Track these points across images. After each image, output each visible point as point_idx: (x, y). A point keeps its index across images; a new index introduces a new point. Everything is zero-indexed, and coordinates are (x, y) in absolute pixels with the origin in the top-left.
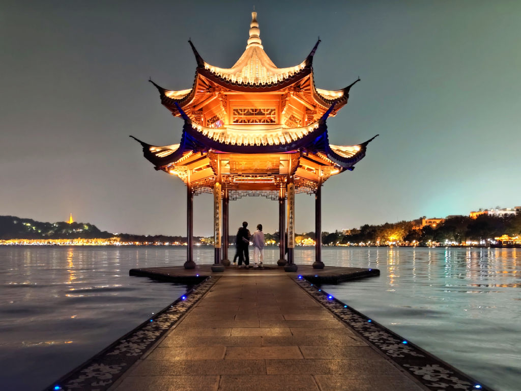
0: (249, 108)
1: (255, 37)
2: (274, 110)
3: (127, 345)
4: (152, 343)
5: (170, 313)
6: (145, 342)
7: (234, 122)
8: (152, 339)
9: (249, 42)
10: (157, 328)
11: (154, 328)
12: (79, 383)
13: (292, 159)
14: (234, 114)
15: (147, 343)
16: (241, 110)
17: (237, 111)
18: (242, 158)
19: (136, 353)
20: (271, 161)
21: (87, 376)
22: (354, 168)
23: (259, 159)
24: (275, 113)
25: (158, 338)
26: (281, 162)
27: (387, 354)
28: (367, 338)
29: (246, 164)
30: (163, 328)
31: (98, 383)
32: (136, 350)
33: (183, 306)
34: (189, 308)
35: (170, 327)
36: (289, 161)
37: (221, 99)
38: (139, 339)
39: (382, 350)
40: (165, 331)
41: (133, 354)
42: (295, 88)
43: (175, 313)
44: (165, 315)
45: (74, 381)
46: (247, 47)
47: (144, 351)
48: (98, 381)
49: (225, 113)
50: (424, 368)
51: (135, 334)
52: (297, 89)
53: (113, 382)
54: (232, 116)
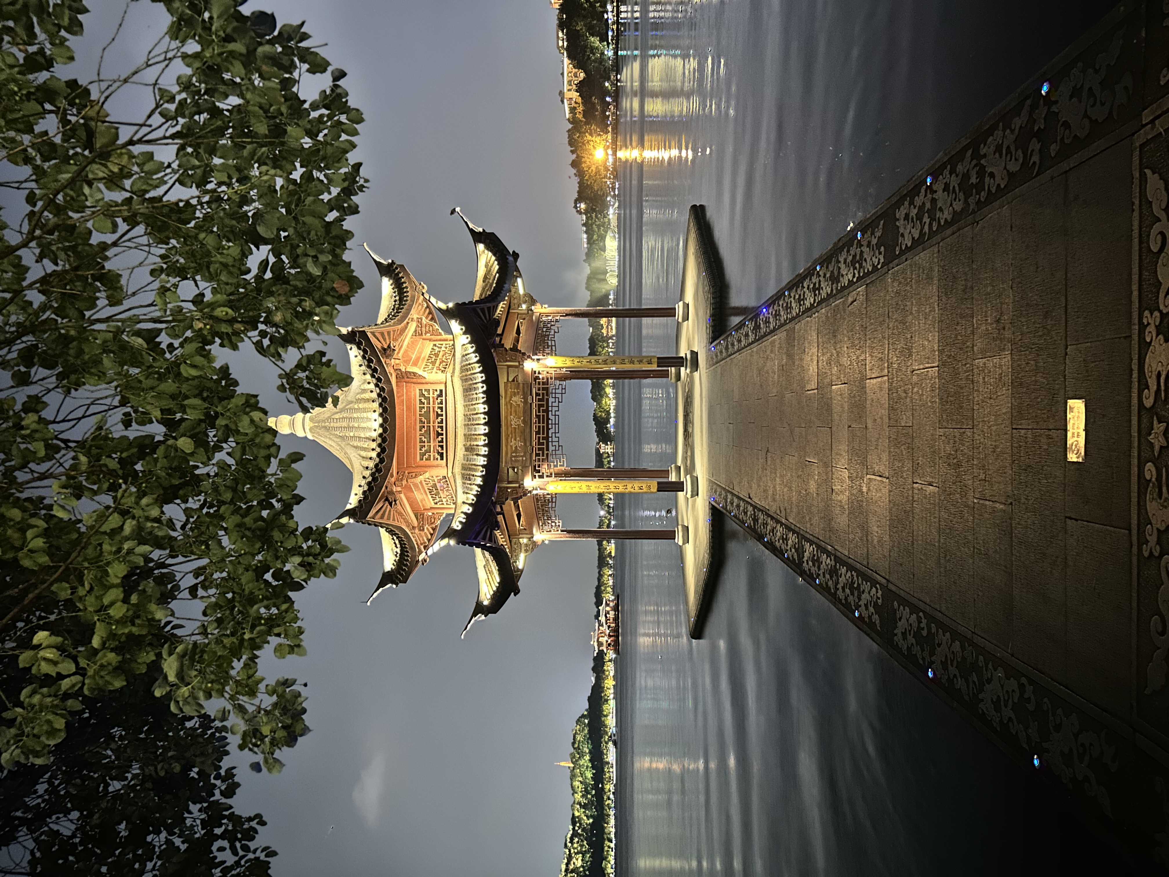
0: (418, 433)
1: (292, 424)
2: (421, 390)
3: (863, 607)
4: (860, 573)
5: (801, 557)
6: (859, 585)
7: (442, 459)
8: (852, 575)
9: (300, 434)
10: (833, 572)
11: (831, 577)
12: (923, 650)
13: (507, 361)
14: (428, 459)
15: (860, 582)
16: (422, 447)
17: (422, 455)
18: (507, 446)
19: (877, 592)
20: (511, 397)
21: (912, 644)
22: (514, 252)
23: (506, 417)
24: (425, 390)
25: (850, 568)
26: (511, 379)
27: (879, 267)
28: (851, 283)
29: (515, 440)
30: (833, 563)
31: (923, 629)
32: (872, 594)
33: (785, 540)
34: (789, 528)
35: (829, 554)
36: (509, 367)
37: (404, 482)
38: (852, 594)
39: (872, 272)
40: (837, 559)
41: (879, 596)
42: (387, 357)
43: (800, 551)
44: (805, 564)
45: (919, 657)
46: (310, 437)
47: (874, 583)
48: (920, 629)
49: (427, 475)
50: (901, 231)
51: (843, 601)
52: (388, 351)
53: (922, 611)
54: (432, 462)
